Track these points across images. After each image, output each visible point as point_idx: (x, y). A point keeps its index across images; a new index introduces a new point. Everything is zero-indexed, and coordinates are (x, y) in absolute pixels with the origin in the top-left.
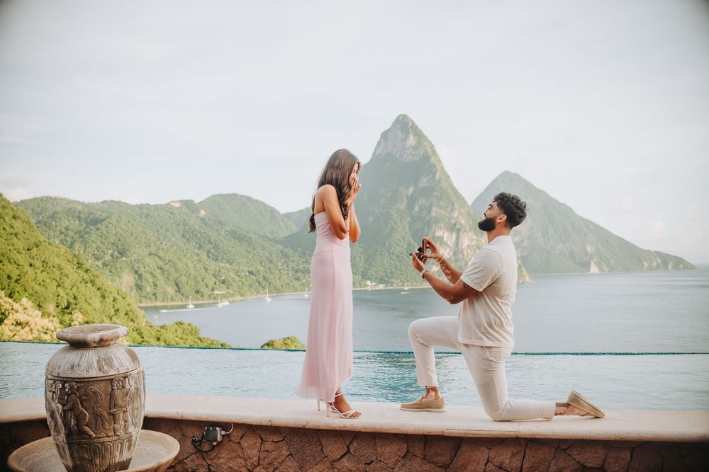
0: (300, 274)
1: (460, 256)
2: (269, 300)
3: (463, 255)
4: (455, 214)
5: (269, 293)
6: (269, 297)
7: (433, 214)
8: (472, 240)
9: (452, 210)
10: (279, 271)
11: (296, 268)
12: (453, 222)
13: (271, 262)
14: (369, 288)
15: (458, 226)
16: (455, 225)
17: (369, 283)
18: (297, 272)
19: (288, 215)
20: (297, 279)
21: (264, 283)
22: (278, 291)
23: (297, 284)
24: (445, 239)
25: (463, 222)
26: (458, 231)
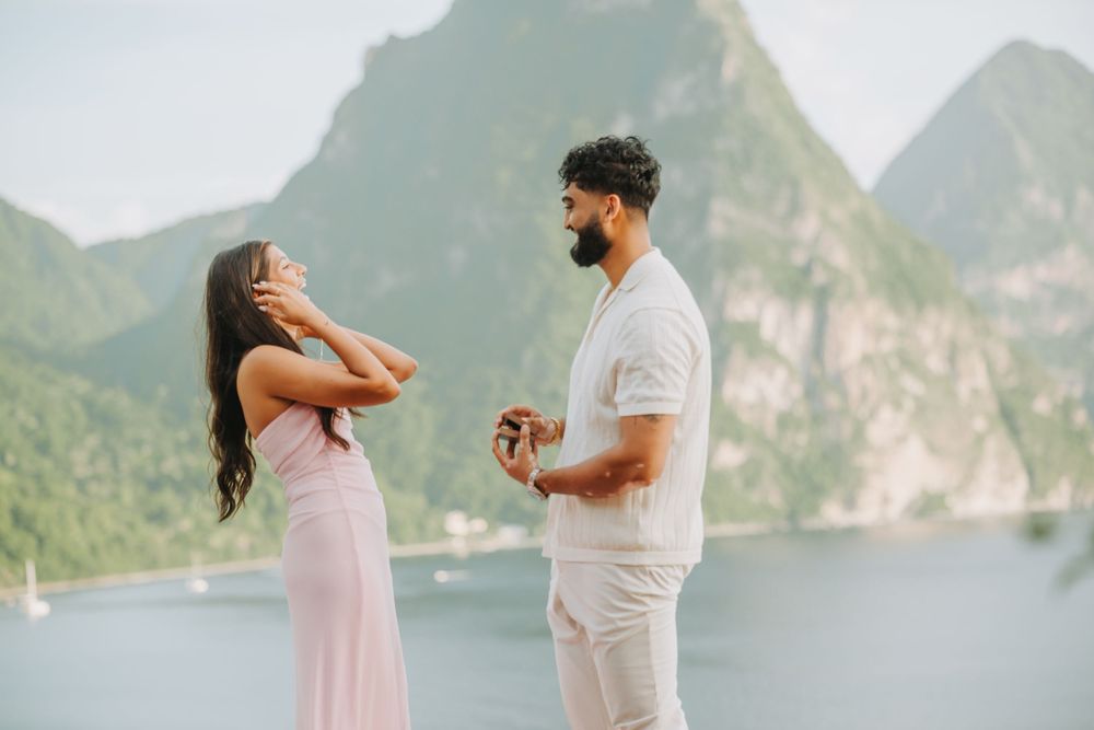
0: (168, 498)
1: (833, 400)
2: (38, 608)
3: (844, 395)
4: (808, 227)
5: (40, 578)
6: (42, 597)
7: (716, 228)
8: (879, 332)
9: (795, 209)
10: (81, 485)
11: (150, 471)
12: (799, 258)
13: (43, 448)
14: (459, 547)
15: (819, 277)
16: (806, 271)
17: (457, 523)
18: (154, 485)
19: (111, 251)
20: (158, 517)
21: (15, 539)
22: (77, 568)
23: (159, 537)
24: (767, 331)
25: (840, 257)
26: (822, 297)
